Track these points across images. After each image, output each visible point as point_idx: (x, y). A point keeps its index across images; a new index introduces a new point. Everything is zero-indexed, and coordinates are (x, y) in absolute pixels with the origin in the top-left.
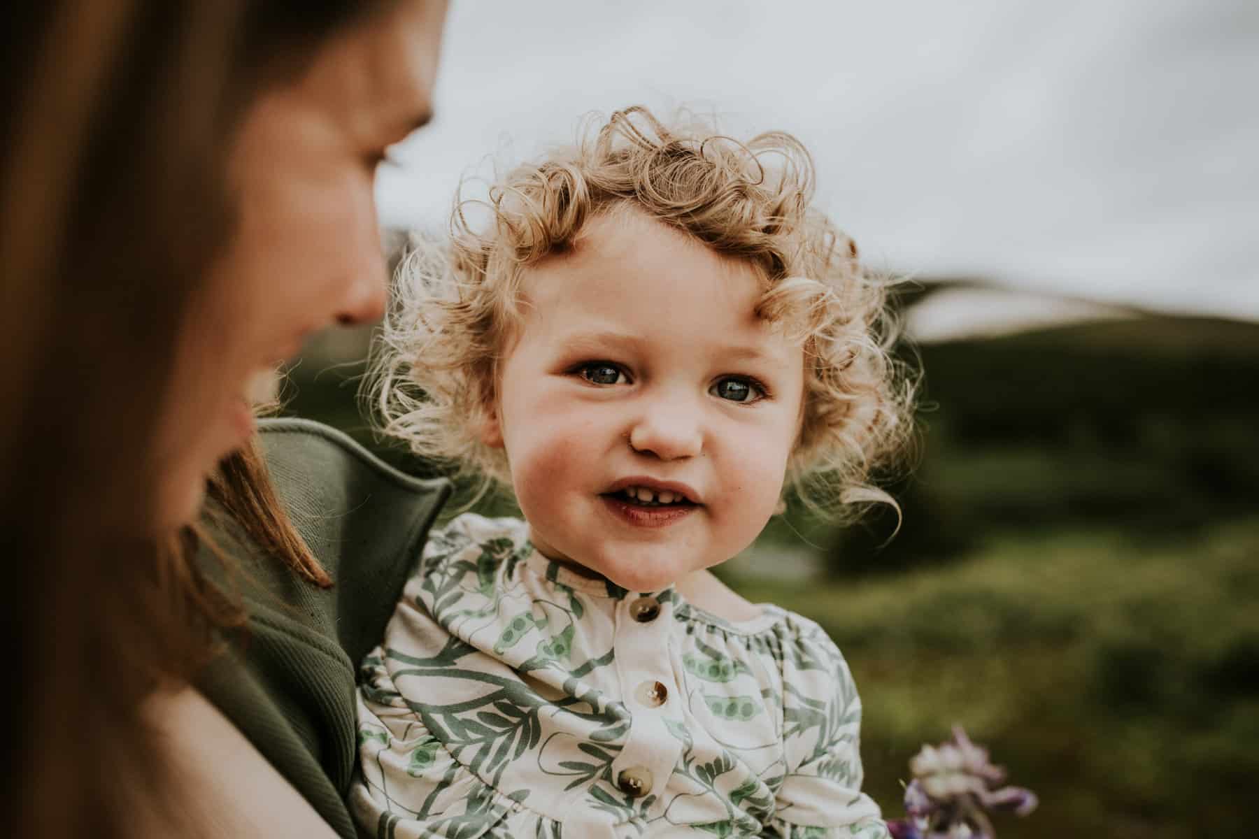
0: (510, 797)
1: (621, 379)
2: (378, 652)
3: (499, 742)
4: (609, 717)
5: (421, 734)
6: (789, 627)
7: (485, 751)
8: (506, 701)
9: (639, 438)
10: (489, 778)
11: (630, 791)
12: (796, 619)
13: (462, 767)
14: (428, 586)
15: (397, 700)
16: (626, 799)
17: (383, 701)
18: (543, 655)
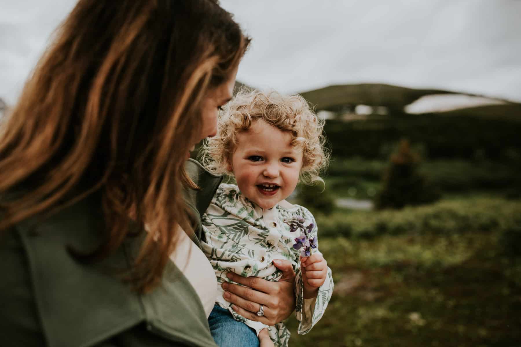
0: (242, 246)
1: (260, 159)
2: (205, 214)
3: (238, 234)
4: (265, 229)
5: (219, 232)
6: (301, 210)
7: (235, 236)
8: (240, 225)
9: (265, 173)
10: (237, 242)
11: (269, 245)
12: (303, 207)
13: (230, 239)
14: (218, 200)
15: (212, 225)
16: (268, 247)
17: (209, 225)
18: (248, 217)
